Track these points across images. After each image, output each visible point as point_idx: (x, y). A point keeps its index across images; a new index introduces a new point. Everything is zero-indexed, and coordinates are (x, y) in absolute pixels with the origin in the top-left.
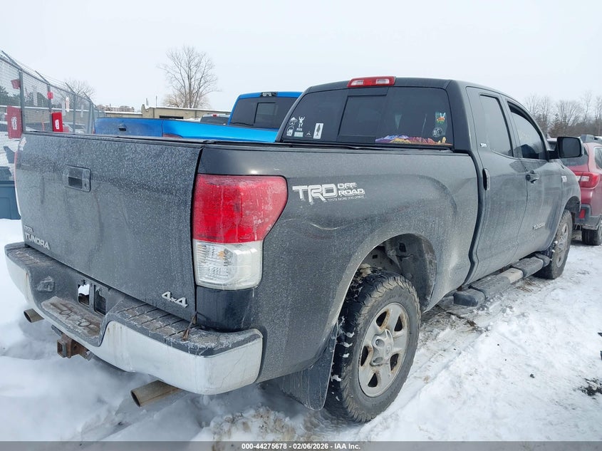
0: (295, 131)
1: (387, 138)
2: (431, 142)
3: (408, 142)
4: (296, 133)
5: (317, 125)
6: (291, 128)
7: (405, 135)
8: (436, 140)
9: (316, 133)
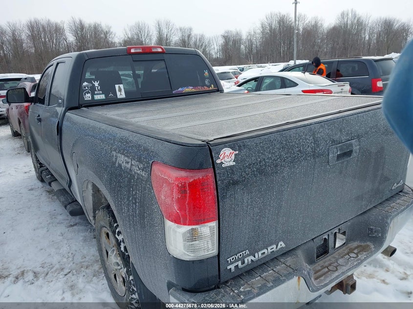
0: (93, 95)
1: (180, 89)
2: (206, 88)
3: (194, 90)
4: (95, 96)
5: (117, 86)
6: (88, 93)
7: (191, 86)
8: (209, 87)
9: (118, 93)
